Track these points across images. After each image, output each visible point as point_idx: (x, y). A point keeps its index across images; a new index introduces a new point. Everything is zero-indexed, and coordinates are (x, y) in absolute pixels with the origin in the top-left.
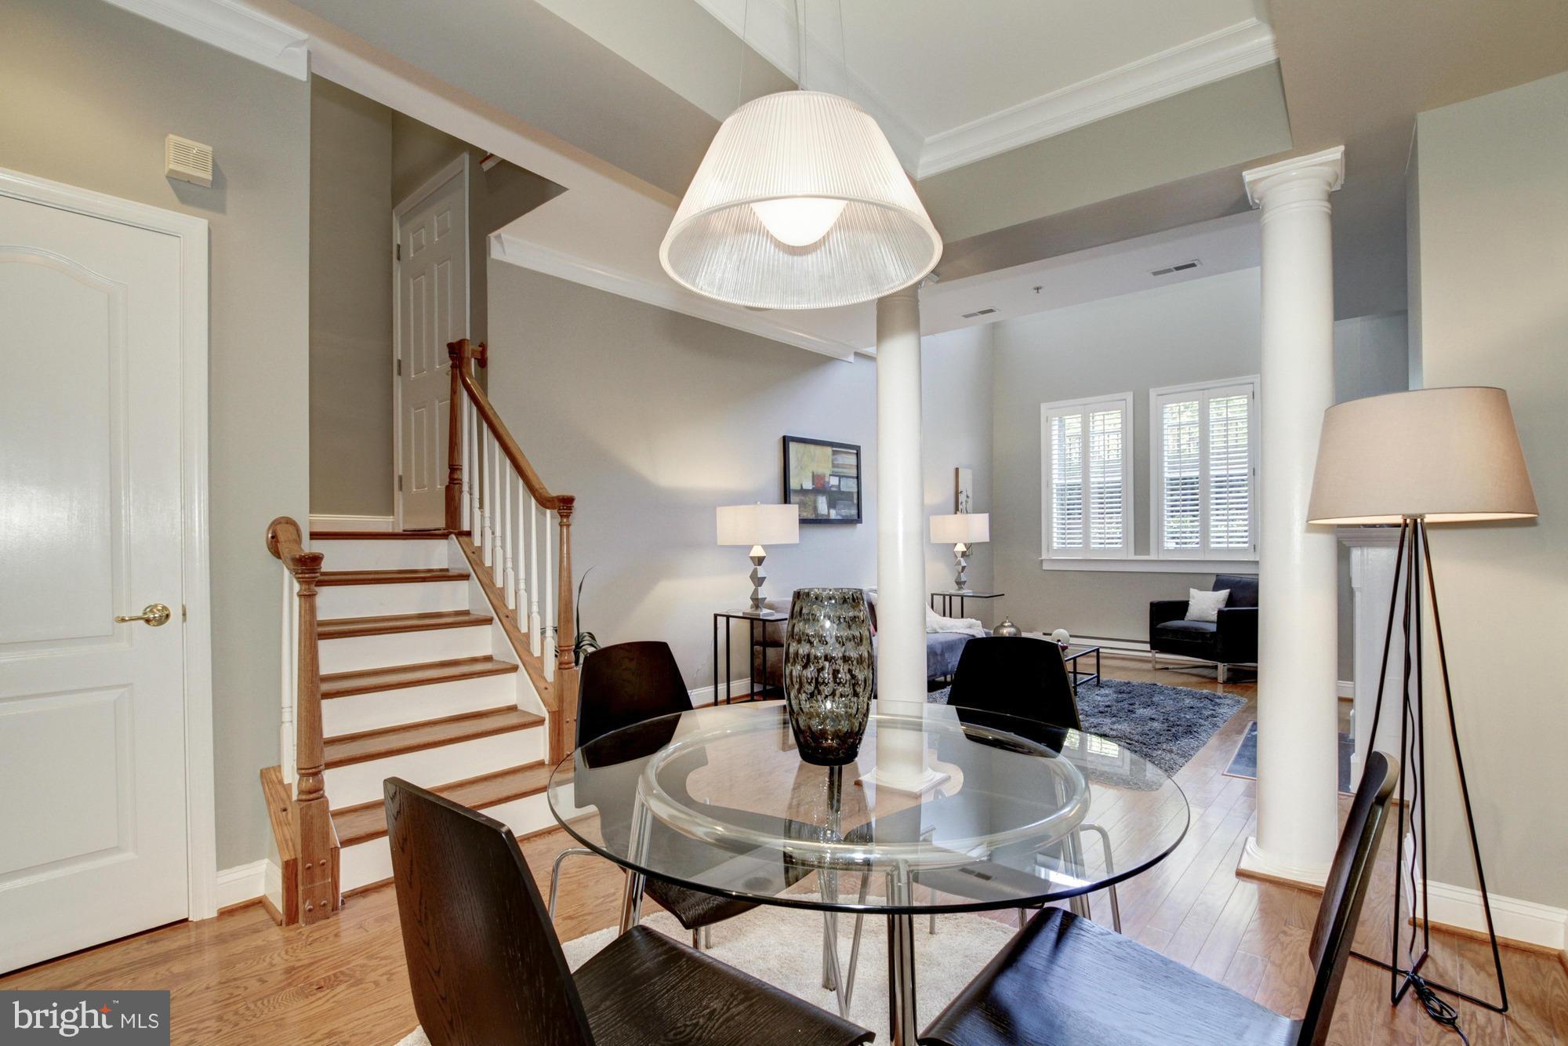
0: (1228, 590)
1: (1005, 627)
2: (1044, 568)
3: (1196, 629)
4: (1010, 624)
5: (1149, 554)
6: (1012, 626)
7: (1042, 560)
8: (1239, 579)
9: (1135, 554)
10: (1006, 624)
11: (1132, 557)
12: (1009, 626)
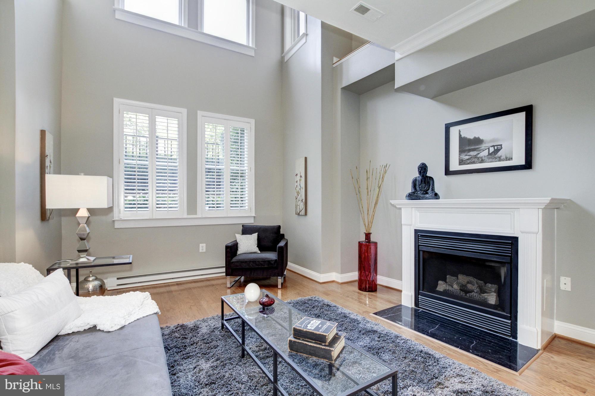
0: (256, 234)
1: (89, 281)
2: (116, 227)
3: (263, 259)
4: (93, 278)
5: (196, 214)
6: (96, 279)
7: (114, 221)
9: (188, 214)
10: (91, 279)
11: (185, 216)
12: (93, 280)
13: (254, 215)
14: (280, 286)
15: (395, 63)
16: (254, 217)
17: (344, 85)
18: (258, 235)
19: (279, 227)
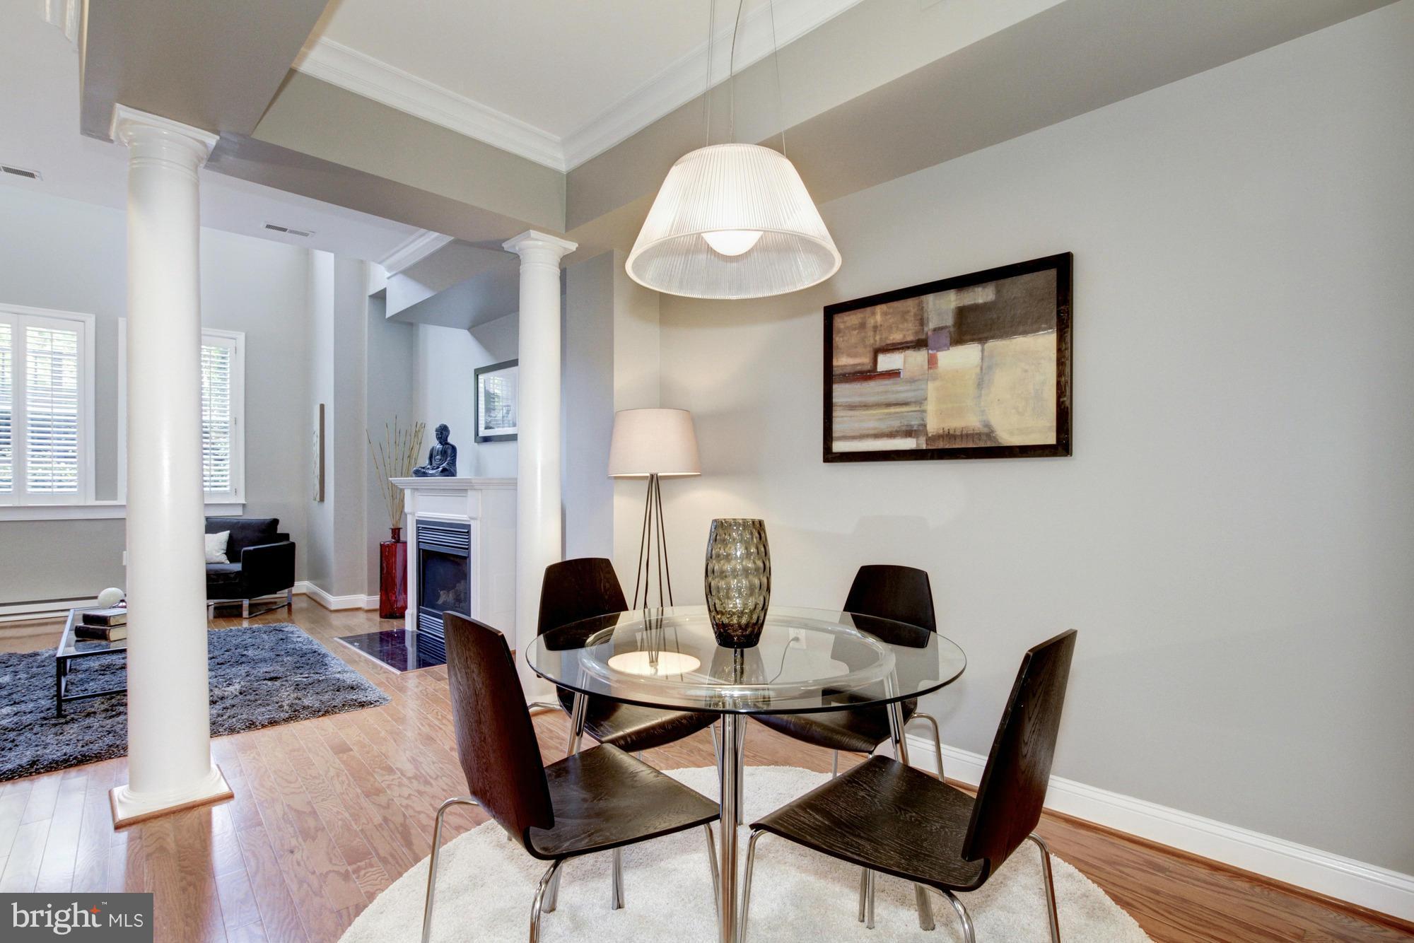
0: (228, 532)
5: (116, 499)
8: (236, 521)
9: (97, 499)
11: (91, 502)
13: (243, 502)
14: (245, 614)
15: (385, 289)
16: (244, 505)
17: (371, 293)
18: (230, 534)
19: (275, 522)
